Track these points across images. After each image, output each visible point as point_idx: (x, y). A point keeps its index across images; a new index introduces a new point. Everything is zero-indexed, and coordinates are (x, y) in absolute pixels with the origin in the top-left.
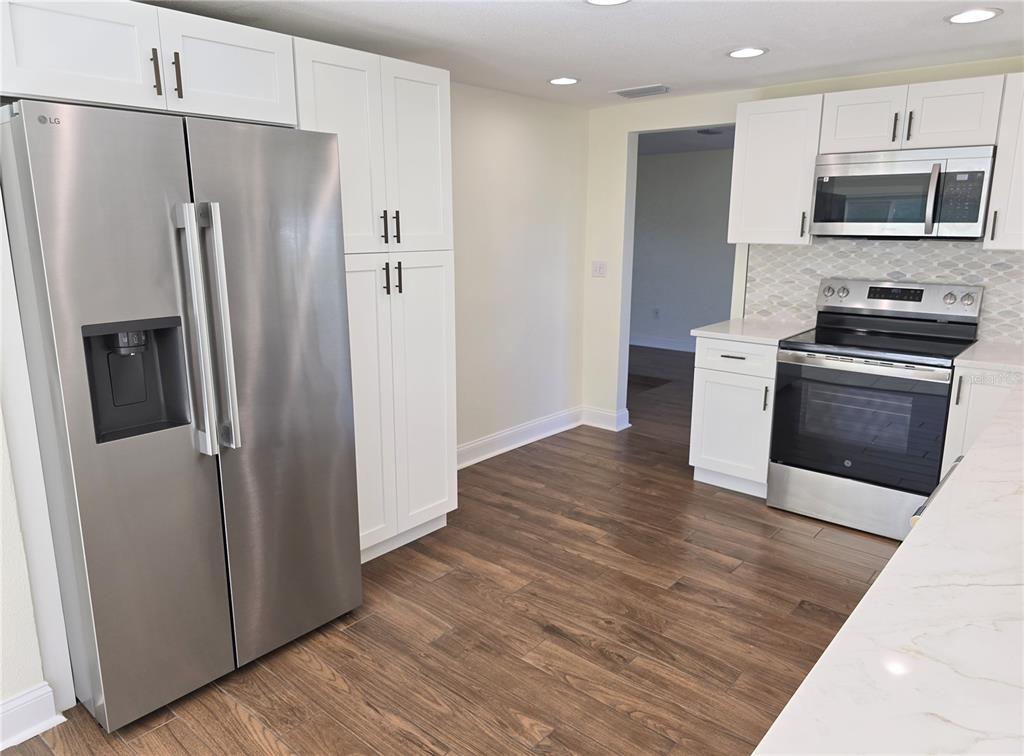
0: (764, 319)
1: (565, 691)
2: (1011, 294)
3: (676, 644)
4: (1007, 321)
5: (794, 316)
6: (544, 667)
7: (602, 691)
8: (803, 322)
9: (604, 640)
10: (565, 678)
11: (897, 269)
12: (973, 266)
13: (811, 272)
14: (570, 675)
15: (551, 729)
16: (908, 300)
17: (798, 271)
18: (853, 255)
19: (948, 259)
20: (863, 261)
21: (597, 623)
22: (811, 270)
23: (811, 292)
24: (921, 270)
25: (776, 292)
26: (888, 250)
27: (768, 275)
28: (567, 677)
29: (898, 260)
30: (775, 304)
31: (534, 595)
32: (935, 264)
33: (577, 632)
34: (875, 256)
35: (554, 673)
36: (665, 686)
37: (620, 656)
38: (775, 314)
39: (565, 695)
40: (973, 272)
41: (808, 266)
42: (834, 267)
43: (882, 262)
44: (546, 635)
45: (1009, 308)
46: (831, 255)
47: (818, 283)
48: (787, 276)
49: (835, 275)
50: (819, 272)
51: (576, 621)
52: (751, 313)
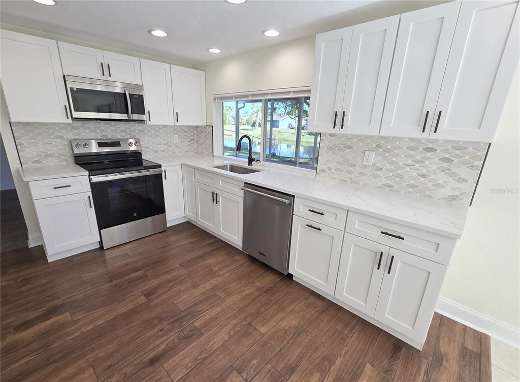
0: (38, 165)
1: (209, 361)
2: (146, 141)
3: (191, 307)
4: (147, 150)
5: (57, 161)
6: (187, 369)
7: (213, 344)
8: (64, 163)
9: (176, 335)
10: (199, 359)
11: (104, 134)
12: (132, 131)
13: (61, 137)
14: (198, 356)
15: (235, 372)
16: (116, 146)
17: (52, 137)
18: (81, 128)
19: (123, 129)
20: (87, 131)
21: (159, 336)
22: (60, 136)
23: (64, 147)
24: (114, 134)
25: (41, 150)
26: (98, 126)
27: (32, 141)
28: (199, 358)
29: (103, 130)
30: (43, 156)
31: (109, 367)
32: (119, 131)
33: (162, 347)
34: (93, 128)
35: (194, 364)
36: (216, 318)
37: (191, 331)
38: (44, 162)
39: (213, 361)
40: (133, 134)
41: (58, 134)
42: (73, 134)
43: (96, 131)
44: (157, 364)
45: (147, 145)
46: (69, 128)
47: (66, 143)
48: (46, 140)
49: (74, 138)
50: (65, 137)
51: (152, 346)
52: (27, 163)
